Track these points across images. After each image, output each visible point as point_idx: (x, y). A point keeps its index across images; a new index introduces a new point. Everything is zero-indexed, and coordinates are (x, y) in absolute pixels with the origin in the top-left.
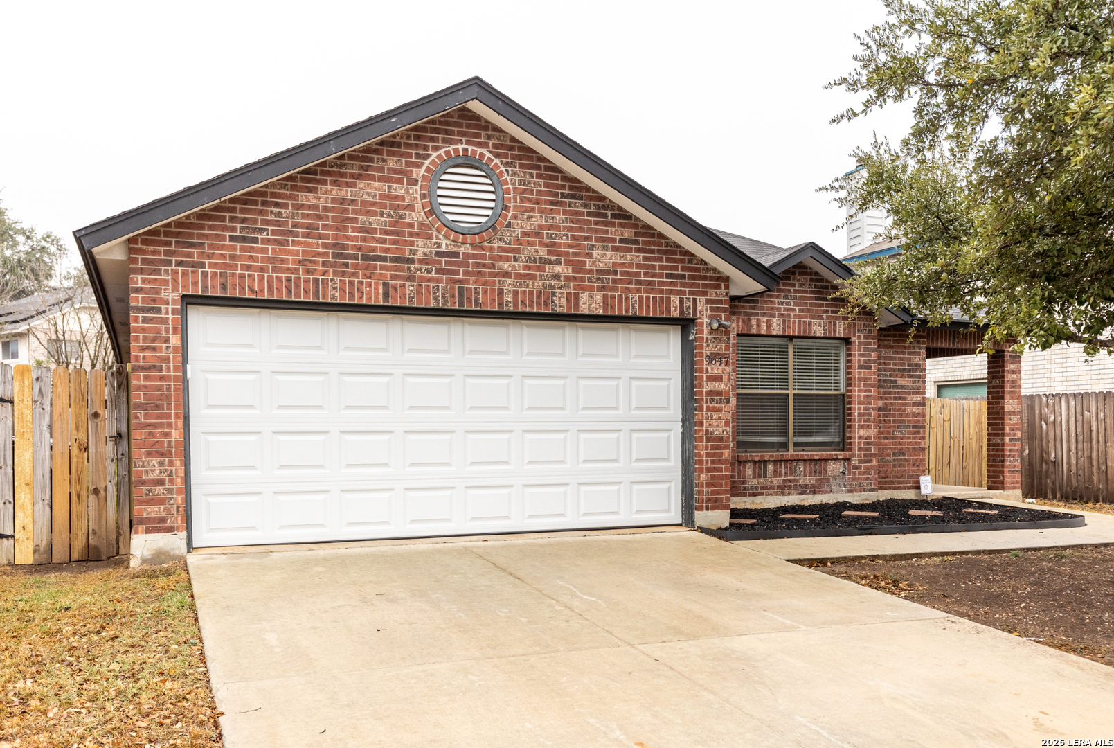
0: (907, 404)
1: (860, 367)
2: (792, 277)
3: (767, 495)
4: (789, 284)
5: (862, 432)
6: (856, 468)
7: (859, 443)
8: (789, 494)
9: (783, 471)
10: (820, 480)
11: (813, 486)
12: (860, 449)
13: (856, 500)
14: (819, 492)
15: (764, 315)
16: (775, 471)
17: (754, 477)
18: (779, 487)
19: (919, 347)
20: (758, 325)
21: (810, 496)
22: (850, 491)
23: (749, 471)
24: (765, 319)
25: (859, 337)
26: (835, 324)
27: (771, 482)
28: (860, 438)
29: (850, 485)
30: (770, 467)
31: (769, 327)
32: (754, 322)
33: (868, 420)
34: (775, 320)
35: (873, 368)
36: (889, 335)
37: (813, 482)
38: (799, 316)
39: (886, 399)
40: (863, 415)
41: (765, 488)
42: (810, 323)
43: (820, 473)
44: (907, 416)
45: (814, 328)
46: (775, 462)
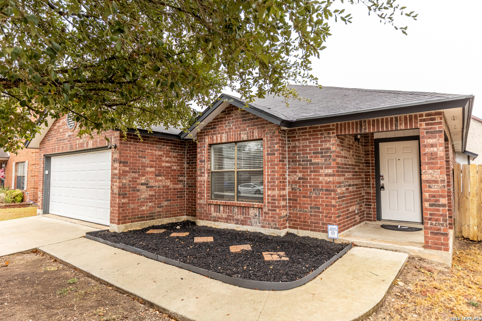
0: (321, 175)
1: (268, 154)
2: (231, 112)
3: (221, 222)
4: (230, 116)
5: (270, 192)
6: (266, 213)
7: (268, 199)
8: (230, 223)
9: (228, 211)
10: (246, 218)
11: (242, 221)
12: (268, 203)
13: (268, 233)
14: (245, 225)
15: (219, 133)
16: (224, 210)
17: (215, 212)
18: (225, 219)
19: (329, 136)
20: (217, 139)
21: (241, 226)
22: (262, 227)
23: (213, 209)
24: (219, 135)
25: (267, 137)
26: (253, 133)
27: (222, 215)
28: (268, 196)
29: (263, 223)
30: (222, 208)
31: (221, 139)
32: (215, 137)
33: (274, 186)
34: (224, 135)
35: (276, 154)
36: (306, 132)
37: (242, 218)
38: (235, 131)
39: (304, 172)
40: (270, 182)
41: (219, 218)
42: (240, 133)
43: (246, 214)
44: (321, 183)
45: (242, 136)
46: (224, 206)
